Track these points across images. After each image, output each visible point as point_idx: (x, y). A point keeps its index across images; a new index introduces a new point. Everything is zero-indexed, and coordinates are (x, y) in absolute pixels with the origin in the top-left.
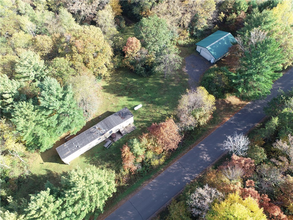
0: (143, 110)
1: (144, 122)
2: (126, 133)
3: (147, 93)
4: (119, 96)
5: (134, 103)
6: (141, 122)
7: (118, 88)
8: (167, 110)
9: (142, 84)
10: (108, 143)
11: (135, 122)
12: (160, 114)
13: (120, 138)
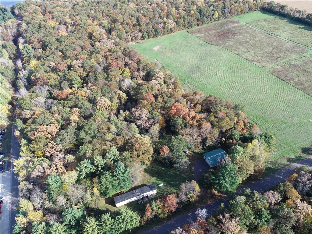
0: (163, 187)
1: (162, 194)
2: (151, 198)
3: (168, 178)
4: (152, 176)
5: (160, 182)
6: (160, 193)
7: (153, 172)
9: (166, 172)
10: (140, 201)
11: (157, 193)
13: (147, 200)
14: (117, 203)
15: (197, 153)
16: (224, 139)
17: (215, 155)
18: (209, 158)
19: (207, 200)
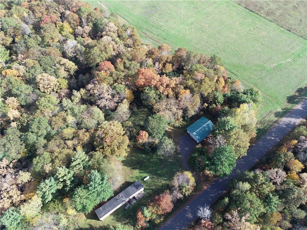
0: (150, 180)
1: (151, 189)
2: (139, 198)
3: (153, 167)
4: (133, 169)
5: (145, 175)
6: (148, 189)
7: (133, 162)
8: (166, 180)
9: (149, 159)
10: (128, 206)
11: (145, 189)
12: (161, 184)
13: (135, 202)
14: (101, 217)
15: (178, 128)
16: (206, 105)
17: (201, 128)
18: (195, 133)
19: (201, 186)
